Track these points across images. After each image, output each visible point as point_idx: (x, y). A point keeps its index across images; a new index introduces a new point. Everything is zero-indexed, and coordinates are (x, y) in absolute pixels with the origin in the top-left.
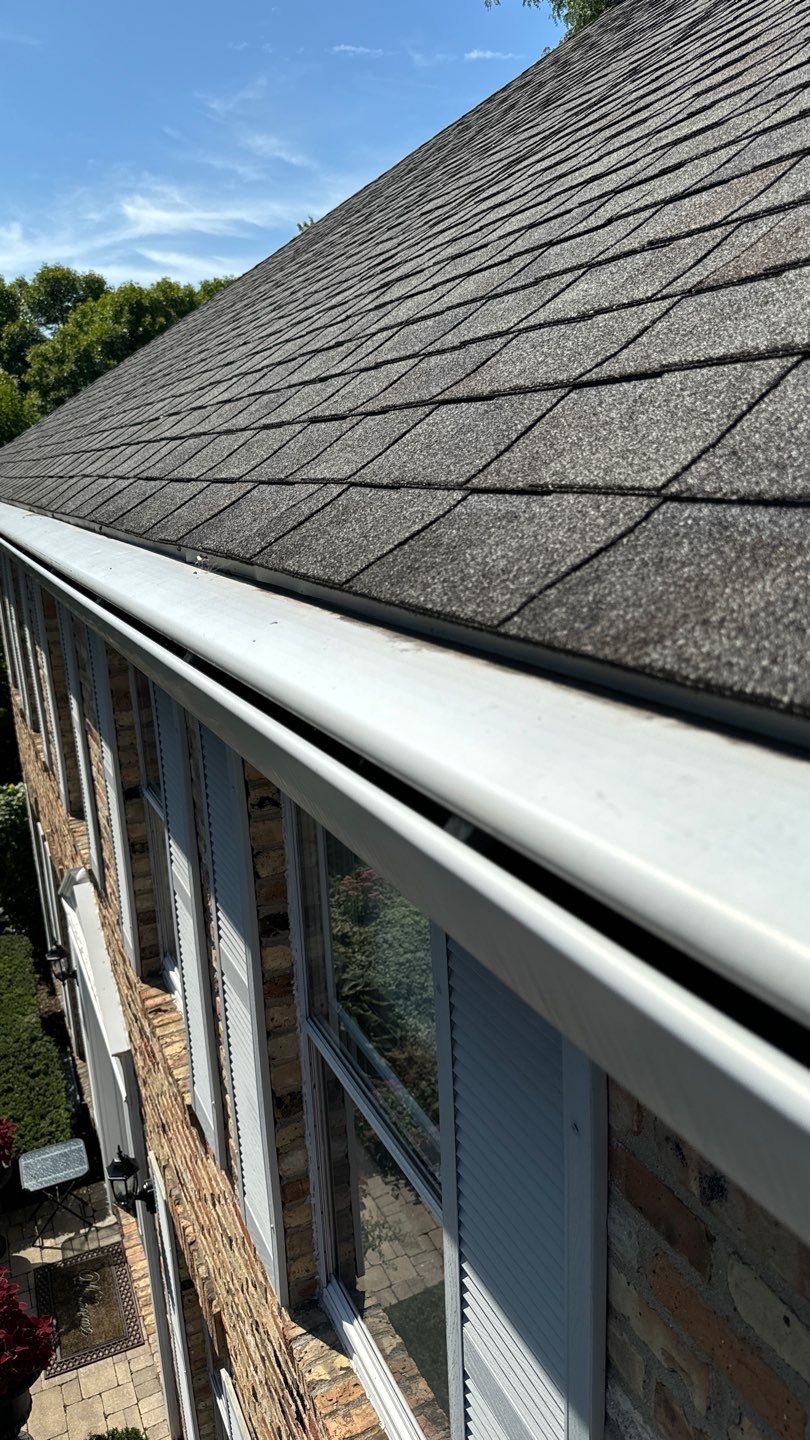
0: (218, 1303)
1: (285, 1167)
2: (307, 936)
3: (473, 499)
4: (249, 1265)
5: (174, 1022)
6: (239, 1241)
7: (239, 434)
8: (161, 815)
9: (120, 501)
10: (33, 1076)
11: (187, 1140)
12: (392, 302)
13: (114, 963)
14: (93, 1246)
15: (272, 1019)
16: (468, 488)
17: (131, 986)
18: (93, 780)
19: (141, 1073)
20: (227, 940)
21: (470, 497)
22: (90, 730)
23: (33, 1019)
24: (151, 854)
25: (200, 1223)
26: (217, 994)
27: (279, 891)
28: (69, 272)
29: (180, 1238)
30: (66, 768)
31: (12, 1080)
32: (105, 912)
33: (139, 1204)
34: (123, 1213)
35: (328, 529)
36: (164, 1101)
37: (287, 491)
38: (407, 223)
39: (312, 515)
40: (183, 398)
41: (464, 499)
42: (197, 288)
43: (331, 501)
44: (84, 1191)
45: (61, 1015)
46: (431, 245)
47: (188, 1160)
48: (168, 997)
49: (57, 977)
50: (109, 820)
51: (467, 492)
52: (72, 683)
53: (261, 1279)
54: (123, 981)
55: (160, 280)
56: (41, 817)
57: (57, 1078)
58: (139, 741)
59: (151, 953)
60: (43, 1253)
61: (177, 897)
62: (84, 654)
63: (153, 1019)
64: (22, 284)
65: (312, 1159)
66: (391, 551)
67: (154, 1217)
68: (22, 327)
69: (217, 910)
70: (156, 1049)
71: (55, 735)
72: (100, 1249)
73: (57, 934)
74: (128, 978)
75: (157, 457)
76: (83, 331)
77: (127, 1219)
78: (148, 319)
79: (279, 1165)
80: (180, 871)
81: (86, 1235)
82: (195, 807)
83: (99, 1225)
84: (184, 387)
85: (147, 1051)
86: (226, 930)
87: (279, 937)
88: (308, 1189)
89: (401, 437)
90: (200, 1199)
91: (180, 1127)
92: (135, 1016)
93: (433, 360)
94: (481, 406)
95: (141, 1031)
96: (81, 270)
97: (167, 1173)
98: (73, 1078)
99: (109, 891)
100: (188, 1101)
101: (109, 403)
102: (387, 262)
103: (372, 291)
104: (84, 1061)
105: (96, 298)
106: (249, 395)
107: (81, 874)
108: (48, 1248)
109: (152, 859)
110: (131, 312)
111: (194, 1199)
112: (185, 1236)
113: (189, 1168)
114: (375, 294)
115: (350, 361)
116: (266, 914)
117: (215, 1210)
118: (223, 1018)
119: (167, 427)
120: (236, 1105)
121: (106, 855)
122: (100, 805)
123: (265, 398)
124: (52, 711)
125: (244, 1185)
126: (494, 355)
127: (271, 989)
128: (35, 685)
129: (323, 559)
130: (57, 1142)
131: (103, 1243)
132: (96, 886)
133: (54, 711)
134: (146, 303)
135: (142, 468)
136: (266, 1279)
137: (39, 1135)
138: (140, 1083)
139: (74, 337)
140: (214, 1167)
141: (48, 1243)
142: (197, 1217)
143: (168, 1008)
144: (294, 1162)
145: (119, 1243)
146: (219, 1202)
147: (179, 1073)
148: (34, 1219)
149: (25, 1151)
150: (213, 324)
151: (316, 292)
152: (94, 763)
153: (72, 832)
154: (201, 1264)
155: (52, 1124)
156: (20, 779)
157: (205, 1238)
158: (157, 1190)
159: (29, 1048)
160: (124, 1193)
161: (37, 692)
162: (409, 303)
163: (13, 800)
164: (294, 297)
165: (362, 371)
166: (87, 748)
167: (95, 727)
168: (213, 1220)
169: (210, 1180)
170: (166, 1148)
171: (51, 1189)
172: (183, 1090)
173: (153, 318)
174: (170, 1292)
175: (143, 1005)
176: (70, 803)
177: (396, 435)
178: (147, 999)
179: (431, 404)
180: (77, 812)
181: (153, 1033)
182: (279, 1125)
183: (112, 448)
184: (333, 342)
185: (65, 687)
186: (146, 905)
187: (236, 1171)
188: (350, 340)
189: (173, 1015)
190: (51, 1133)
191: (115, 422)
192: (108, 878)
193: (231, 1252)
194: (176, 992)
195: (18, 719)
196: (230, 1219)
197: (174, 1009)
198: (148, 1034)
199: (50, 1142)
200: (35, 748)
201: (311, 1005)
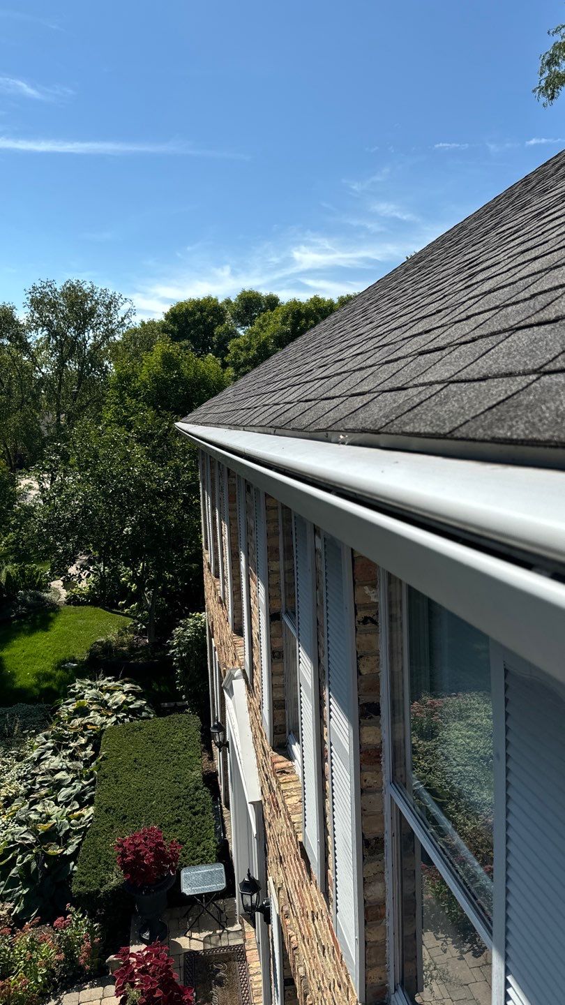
0: (311, 997)
1: (369, 894)
2: (393, 722)
3: (546, 379)
4: (336, 970)
5: (293, 781)
6: (330, 950)
7: (368, 369)
8: (295, 634)
9: (288, 415)
10: (195, 814)
11: (297, 869)
12: (477, 282)
13: (255, 737)
14: (224, 944)
15: (365, 781)
16: (541, 372)
17: (265, 754)
18: (251, 608)
19: (268, 818)
20: (335, 719)
21: (542, 378)
22: (251, 573)
23: (197, 774)
24: (285, 660)
25: (302, 934)
26: (326, 760)
27: (374, 687)
28: (257, 294)
29: (286, 944)
30: (234, 601)
31: (181, 814)
32: (251, 700)
33: (258, 915)
34: (246, 924)
35: (434, 408)
36: (283, 839)
37: (404, 393)
38: (486, 240)
39: (422, 402)
40: (328, 358)
41: (538, 379)
42: (336, 301)
43: (435, 394)
44: (221, 902)
45: (216, 774)
46: (506, 248)
47: (297, 884)
48: (290, 763)
49: (216, 745)
50: (259, 636)
51: (539, 375)
52: (243, 543)
53: (345, 981)
54: (260, 750)
55: (312, 297)
56: (215, 635)
57: (210, 819)
58: (282, 582)
59: (280, 730)
60: (192, 942)
61: (301, 688)
62: (252, 524)
63: (279, 777)
64: (228, 302)
65: (389, 889)
66: (483, 413)
67: (268, 927)
68: (227, 328)
69: (330, 697)
70: (280, 801)
71: (229, 578)
72: (229, 947)
73: (218, 714)
74: (263, 748)
75: (313, 389)
76: (263, 330)
77: (249, 928)
78: (303, 322)
79: (364, 892)
80: (305, 669)
81: (220, 935)
82: (318, 624)
83: (229, 929)
84: (329, 352)
85: (273, 802)
86: (335, 712)
87: (372, 720)
88: (385, 914)
89: (487, 352)
90: (303, 915)
91: (293, 859)
92: (266, 775)
93: (510, 309)
94: (548, 327)
95: (270, 787)
96: (264, 292)
97: (280, 894)
98: (221, 820)
99: (255, 685)
100: (300, 839)
101: (279, 368)
102: (471, 263)
103: (462, 280)
104: (229, 809)
105: (272, 310)
106: (375, 348)
107: (238, 673)
108: (195, 939)
109: (285, 663)
110: (293, 318)
111: (299, 915)
112: (291, 943)
113: (297, 891)
114: (464, 282)
115: (447, 319)
116: (364, 702)
117: (314, 924)
118: (329, 778)
119: (318, 373)
120: (335, 843)
121: (255, 659)
122: (254, 625)
123: (386, 348)
124: (228, 563)
125: (337, 905)
126: (557, 299)
127: (366, 757)
128: (219, 547)
129: (432, 422)
130: (207, 863)
131: (232, 943)
132: (247, 682)
133: (230, 563)
134: (303, 311)
135: (302, 396)
136: (348, 980)
137: (195, 856)
138: (267, 825)
139: (257, 334)
140: (315, 892)
141: (195, 935)
142: (300, 929)
143: (290, 771)
144: (376, 891)
145: (242, 945)
146: (317, 918)
147: (295, 818)
148: (186, 916)
149: (185, 866)
150: (348, 317)
151: (421, 288)
152: (252, 596)
153: (234, 643)
154: (301, 966)
155: (204, 849)
156: (202, 610)
157: (305, 946)
158: (273, 906)
159: (194, 794)
160: (250, 905)
161: (219, 551)
162: (490, 281)
163: (198, 623)
164: (406, 293)
165: (456, 322)
166: (249, 586)
167: (255, 572)
168: (311, 932)
169: (312, 900)
170: (281, 875)
171: (200, 896)
172: (297, 830)
173: (307, 321)
174: (276, 986)
175: (273, 768)
176: (234, 624)
177: (484, 350)
178: (276, 763)
179: (510, 330)
180: (238, 631)
181: (279, 787)
182: (365, 860)
183: (282, 389)
184: (435, 311)
185: (238, 548)
186: (279, 696)
187: (332, 895)
188: (447, 308)
189: (293, 776)
190: (203, 856)
191: (284, 376)
192: (255, 676)
193: (323, 957)
194: (296, 761)
195: (206, 570)
196: (324, 932)
197: (294, 773)
198: (275, 789)
199: (201, 862)
200: (215, 588)
201: (394, 774)
